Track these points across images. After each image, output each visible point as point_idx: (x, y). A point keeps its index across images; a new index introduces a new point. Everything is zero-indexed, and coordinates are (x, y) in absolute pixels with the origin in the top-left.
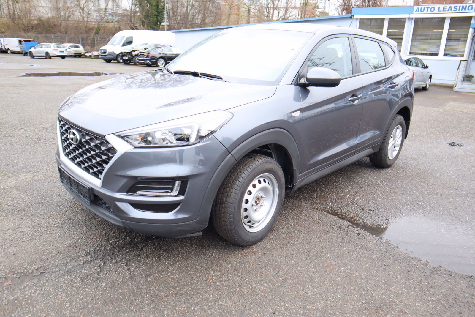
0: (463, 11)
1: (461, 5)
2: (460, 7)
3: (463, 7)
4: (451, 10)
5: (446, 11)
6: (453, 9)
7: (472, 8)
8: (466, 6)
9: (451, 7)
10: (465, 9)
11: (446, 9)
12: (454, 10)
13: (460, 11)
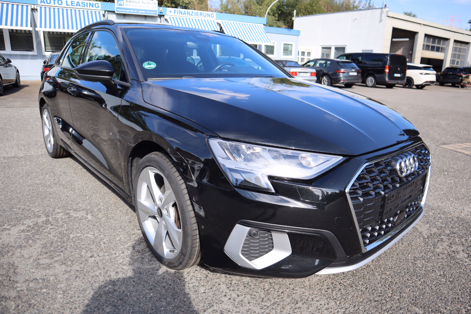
0: (91, 8)
1: (88, 2)
2: (87, 3)
3: (90, 4)
4: (80, 6)
5: (74, 6)
6: (81, 4)
7: (98, 6)
8: (93, 4)
9: (78, 2)
10: (93, 7)
11: (74, 4)
12: (82, 6)
13: (88, 8)
